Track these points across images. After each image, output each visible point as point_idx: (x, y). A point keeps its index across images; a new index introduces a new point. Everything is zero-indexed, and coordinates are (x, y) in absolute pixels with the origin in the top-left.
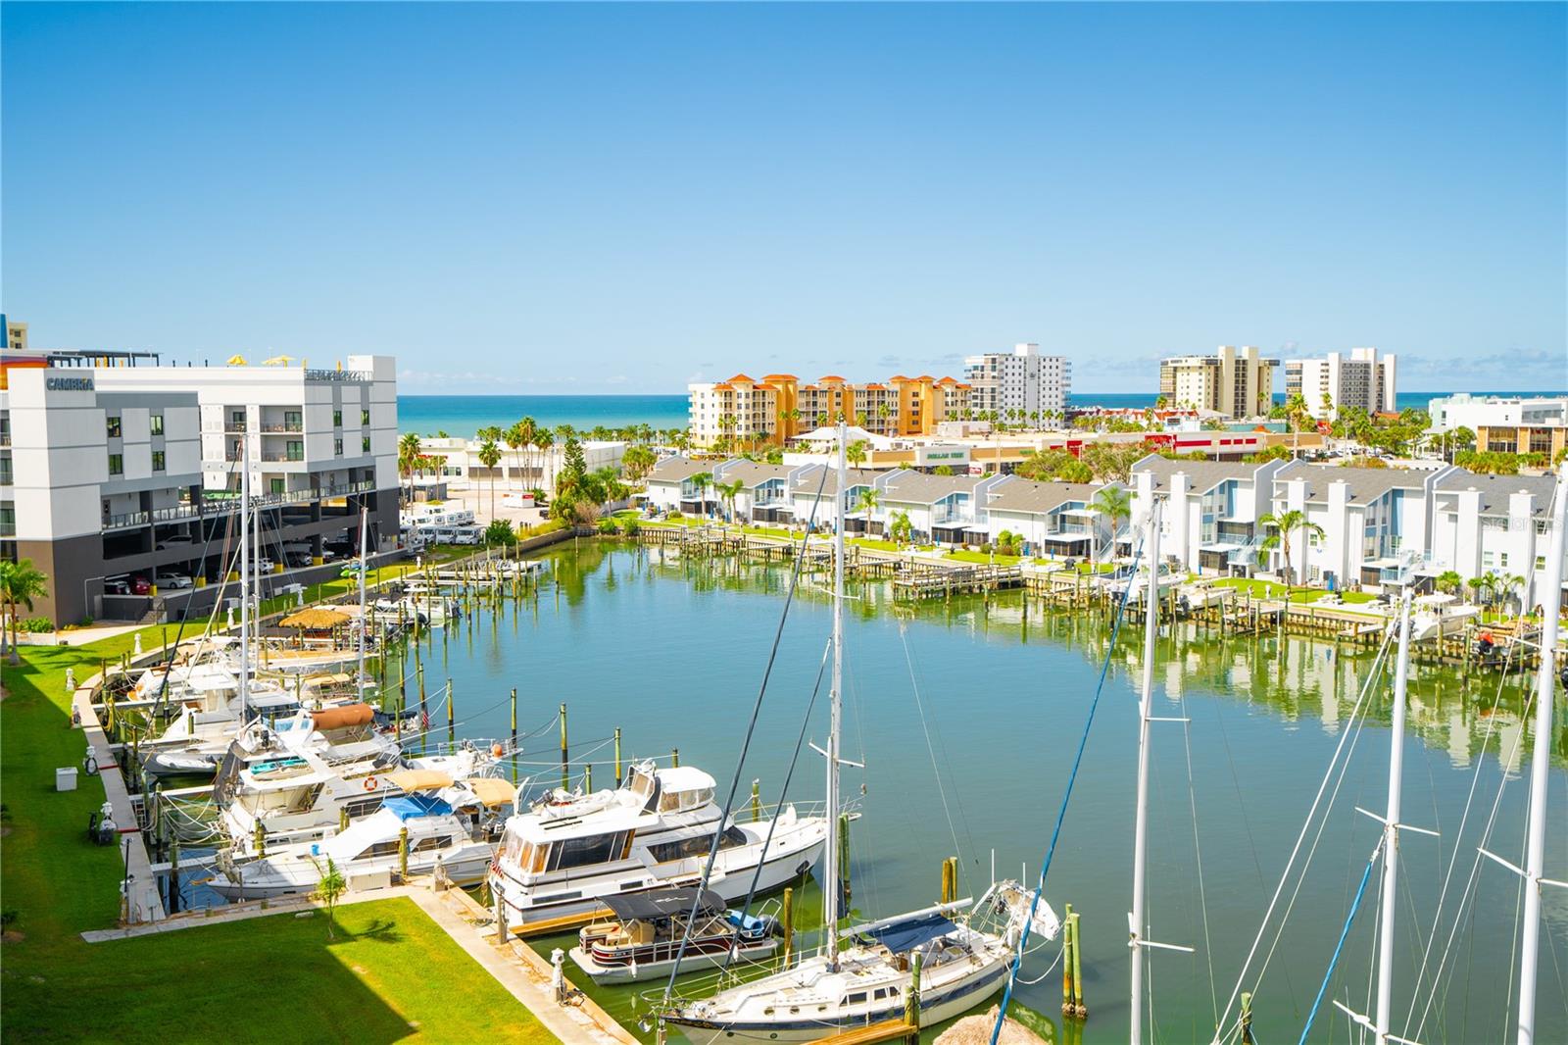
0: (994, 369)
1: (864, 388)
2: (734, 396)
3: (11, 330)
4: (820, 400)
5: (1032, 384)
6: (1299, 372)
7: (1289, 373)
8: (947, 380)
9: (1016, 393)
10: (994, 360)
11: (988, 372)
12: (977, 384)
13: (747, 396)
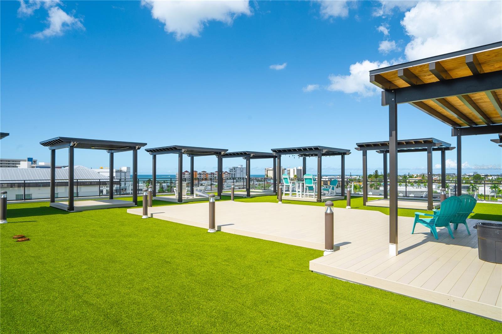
0: (235, 170)
1: (210, 173)
2: (185, 175)
3: (34, 161)
4: (202, 176)
5: (242, 173)
6: (289, 171)
7: (288, 171)
8: (226, 172)
9: (239, 174)
10: (234, 168)
11: (233, 170)
12: (231, 173)
13: (188, 175)
